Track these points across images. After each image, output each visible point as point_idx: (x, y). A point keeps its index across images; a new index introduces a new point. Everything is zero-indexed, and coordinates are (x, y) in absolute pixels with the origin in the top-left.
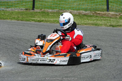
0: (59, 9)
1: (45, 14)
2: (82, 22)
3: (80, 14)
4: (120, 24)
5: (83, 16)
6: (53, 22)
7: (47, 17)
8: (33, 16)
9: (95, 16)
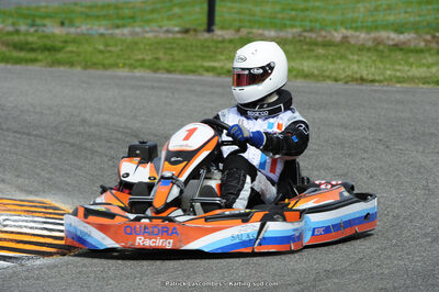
0: (301, 26)
2: (389, 72)
3: (379, 44)
5: (390, 50)
8: (210, 54)
9: (432, 52)
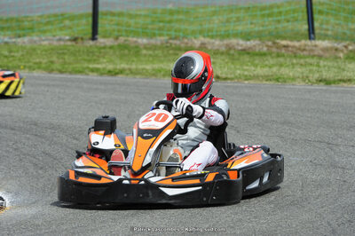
0: (168, 35)
1: (129, 51)
2: (239, 72)
3: (230, 49)
4: (346, 75)
5: (239, 54)
6: (154, 75)
7: (135, 59)
8: (95, 58)
9: (273, 55)
